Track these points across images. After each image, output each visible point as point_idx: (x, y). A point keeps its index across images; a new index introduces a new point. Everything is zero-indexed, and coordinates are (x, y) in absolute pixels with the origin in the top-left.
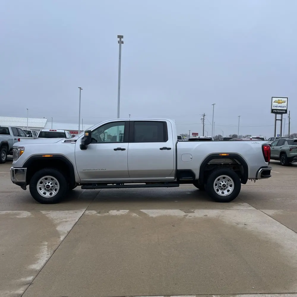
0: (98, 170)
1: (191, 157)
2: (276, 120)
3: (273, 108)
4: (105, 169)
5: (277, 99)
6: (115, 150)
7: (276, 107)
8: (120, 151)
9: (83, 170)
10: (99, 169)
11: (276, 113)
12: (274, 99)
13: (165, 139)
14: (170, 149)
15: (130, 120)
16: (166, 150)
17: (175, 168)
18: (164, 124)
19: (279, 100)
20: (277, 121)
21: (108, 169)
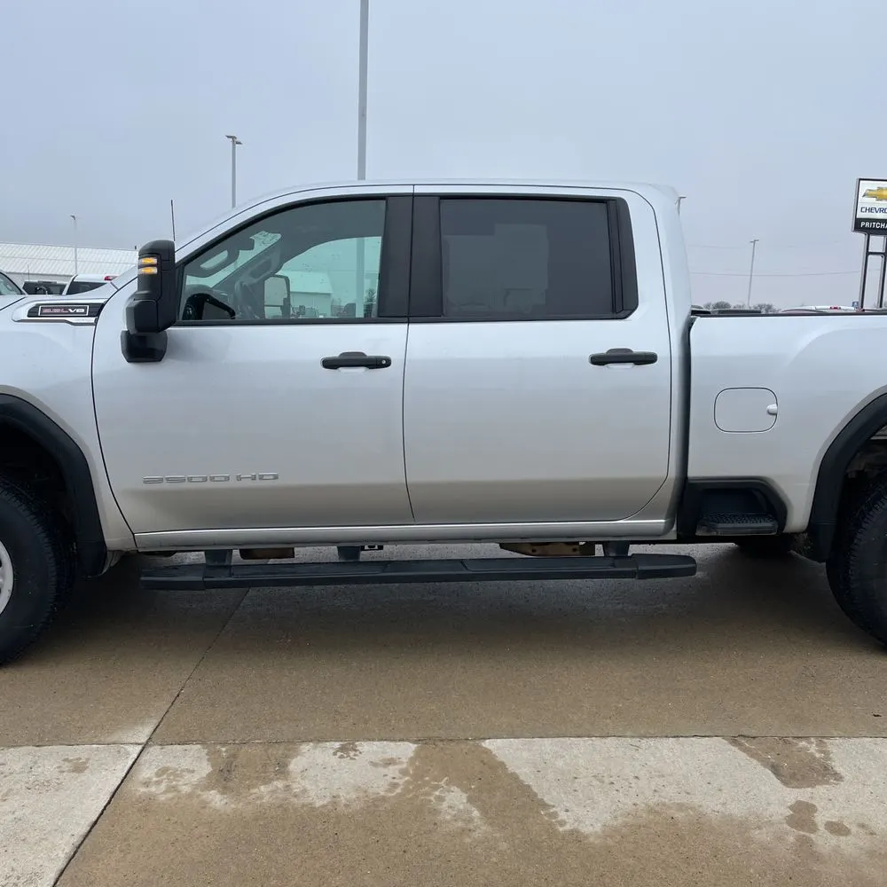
0: (233, 483)
1: (773, 407)
2: (868, 253)
3: (860, 215)
4: (276, 477)
5: (874, 186)
6: (330, 364)
7: (870, 210)
8: (362, 370)
9: (146, 482)
10: (239, 478)
11: (870, 231)
12: (865, 186)
13: (620, 302)
14: (649, 359)
15: (419, 190)
16: (629, 366)
17: (673, 473)
18: (612, 213)
19: (879, 189)
20: (870, 256)
21: (291, 479)
